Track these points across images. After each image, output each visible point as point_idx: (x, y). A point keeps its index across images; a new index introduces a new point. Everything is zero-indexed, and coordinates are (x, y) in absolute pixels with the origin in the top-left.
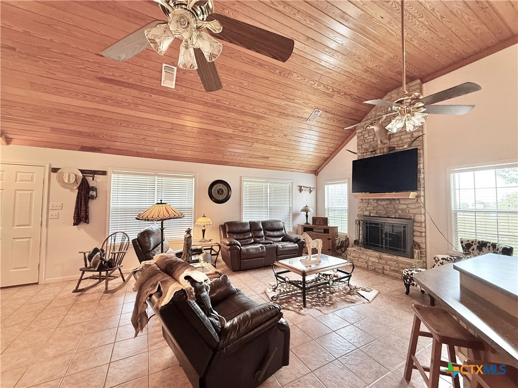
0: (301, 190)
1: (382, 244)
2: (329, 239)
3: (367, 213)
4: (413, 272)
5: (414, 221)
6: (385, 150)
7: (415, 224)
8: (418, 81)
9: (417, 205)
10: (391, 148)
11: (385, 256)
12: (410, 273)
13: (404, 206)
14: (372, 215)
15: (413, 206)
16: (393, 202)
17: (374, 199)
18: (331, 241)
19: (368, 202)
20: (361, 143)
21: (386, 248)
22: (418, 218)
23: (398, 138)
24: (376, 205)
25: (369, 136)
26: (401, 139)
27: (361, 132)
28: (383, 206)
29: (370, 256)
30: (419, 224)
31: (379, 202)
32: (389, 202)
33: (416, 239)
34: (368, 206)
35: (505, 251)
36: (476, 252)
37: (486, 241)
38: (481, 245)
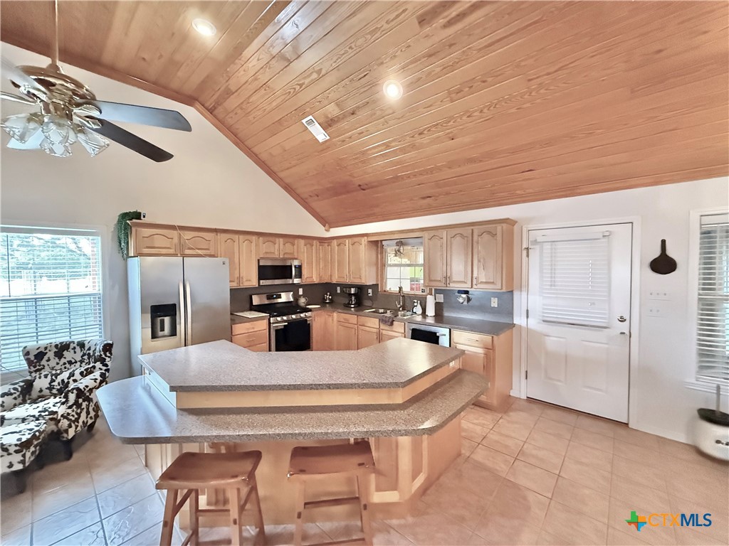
35: (108, 348)
36: (53, 362)
37: (65, 339)
38: (61, 349)
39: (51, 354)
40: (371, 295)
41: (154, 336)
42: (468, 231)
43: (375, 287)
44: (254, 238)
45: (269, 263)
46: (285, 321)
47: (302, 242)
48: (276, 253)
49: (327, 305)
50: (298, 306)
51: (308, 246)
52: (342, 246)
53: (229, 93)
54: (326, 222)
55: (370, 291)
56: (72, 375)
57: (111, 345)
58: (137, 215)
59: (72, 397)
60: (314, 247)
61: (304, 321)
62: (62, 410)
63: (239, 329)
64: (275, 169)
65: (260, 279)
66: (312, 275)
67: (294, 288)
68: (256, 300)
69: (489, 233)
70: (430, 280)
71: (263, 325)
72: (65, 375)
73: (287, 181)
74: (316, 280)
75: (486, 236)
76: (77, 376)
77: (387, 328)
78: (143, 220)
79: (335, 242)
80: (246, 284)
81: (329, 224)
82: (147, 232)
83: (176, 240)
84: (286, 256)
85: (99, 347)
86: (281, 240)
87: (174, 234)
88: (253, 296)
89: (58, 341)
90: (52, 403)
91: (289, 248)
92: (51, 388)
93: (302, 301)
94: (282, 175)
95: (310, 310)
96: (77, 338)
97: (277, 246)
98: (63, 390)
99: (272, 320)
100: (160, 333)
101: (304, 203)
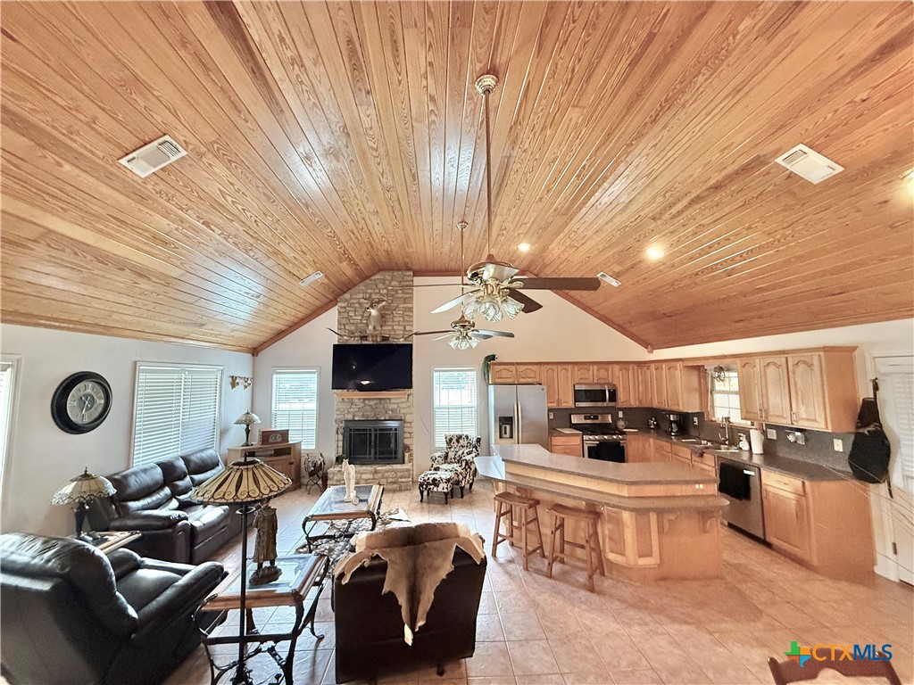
0: (234, 384)
1: (370, 454)
2: (292, 463)
3: (350, 417)
4: (429, 476)
5: (405, 422)
6: (379, 339)
7: (406, 425)
8: (411, 273)
9: (408, 404)
10: (385, 339)
11: (379, 468)
12: (426, 478)
13: (395, 406)
14: (356, 419)
15: (404, 405)
16: (382, 402)
17: (360, 399)
18: (293, 466)
19: (352, 402)
20: (344, 322)
21: (375, 458)
22: (408, 418)
23: (390, 328)
24: (362, 405)
25: (356, 315)
26: (393, 330)
27: (345, 308)
28: (370, 406)
29: (362, 473)
30: (409, 425)
31: (367, 402)
32: (378, 401)
33: (407, 442)
34: (351, 408)
35: (479, 440)
36: (456, 444)
37: (460, 433)
38: (459, 438)
39: (454, 440)
40: (696, 423)
41: (501, 437)
42: (781, 360)
43: (700, 415)
44: (570, 367)
45: (583, 387)
46: (597, 440)
47: (617, 368)
48: (591, 379)
49: (652, 431)
50: (617, 429)
51: (624, 371)
52: (659, 371)
53: (545, 266)
54: (649, 345)
55: (696, 419)
56: (463, 453)
57: (480, 439)
58: (493, 357)
59: (464, 463)
60: (631, 372)
61: (617, 443)
62: (460, 470)
63: (557, 440)
64: (589, 305)
65: (575, 401)
66: (628, 398)
67: (614, 411)
68: (575, 419)
69: (805, 362)
70: (747, 412)
71: (577, 441)
72: (461, 452)
73: (602, 313)
74: (634, 403)
75: (802, 367)
76: (465, 454)
77: (698, 459)
78: (497, 361)
79: (653, 366)
80: (564, 405)
81: (651, 346)
82: (498, 368)
83: (514, 372)
84: (600, 381)
85: (475, 439)
86: (595, 367)
87: (513, 368)
88: (572, 416)
89: (457, 433)
90: (455, 465)
91: (603, 373)
92: (455, 459)
93: (621, 424)
94: (596, 308)
95: (624, 433)
96: (465, 433)
97: (591, 372)
98: (459, 461)
99: (585, 437)
100: (504, 436)
101: (621, 329)
